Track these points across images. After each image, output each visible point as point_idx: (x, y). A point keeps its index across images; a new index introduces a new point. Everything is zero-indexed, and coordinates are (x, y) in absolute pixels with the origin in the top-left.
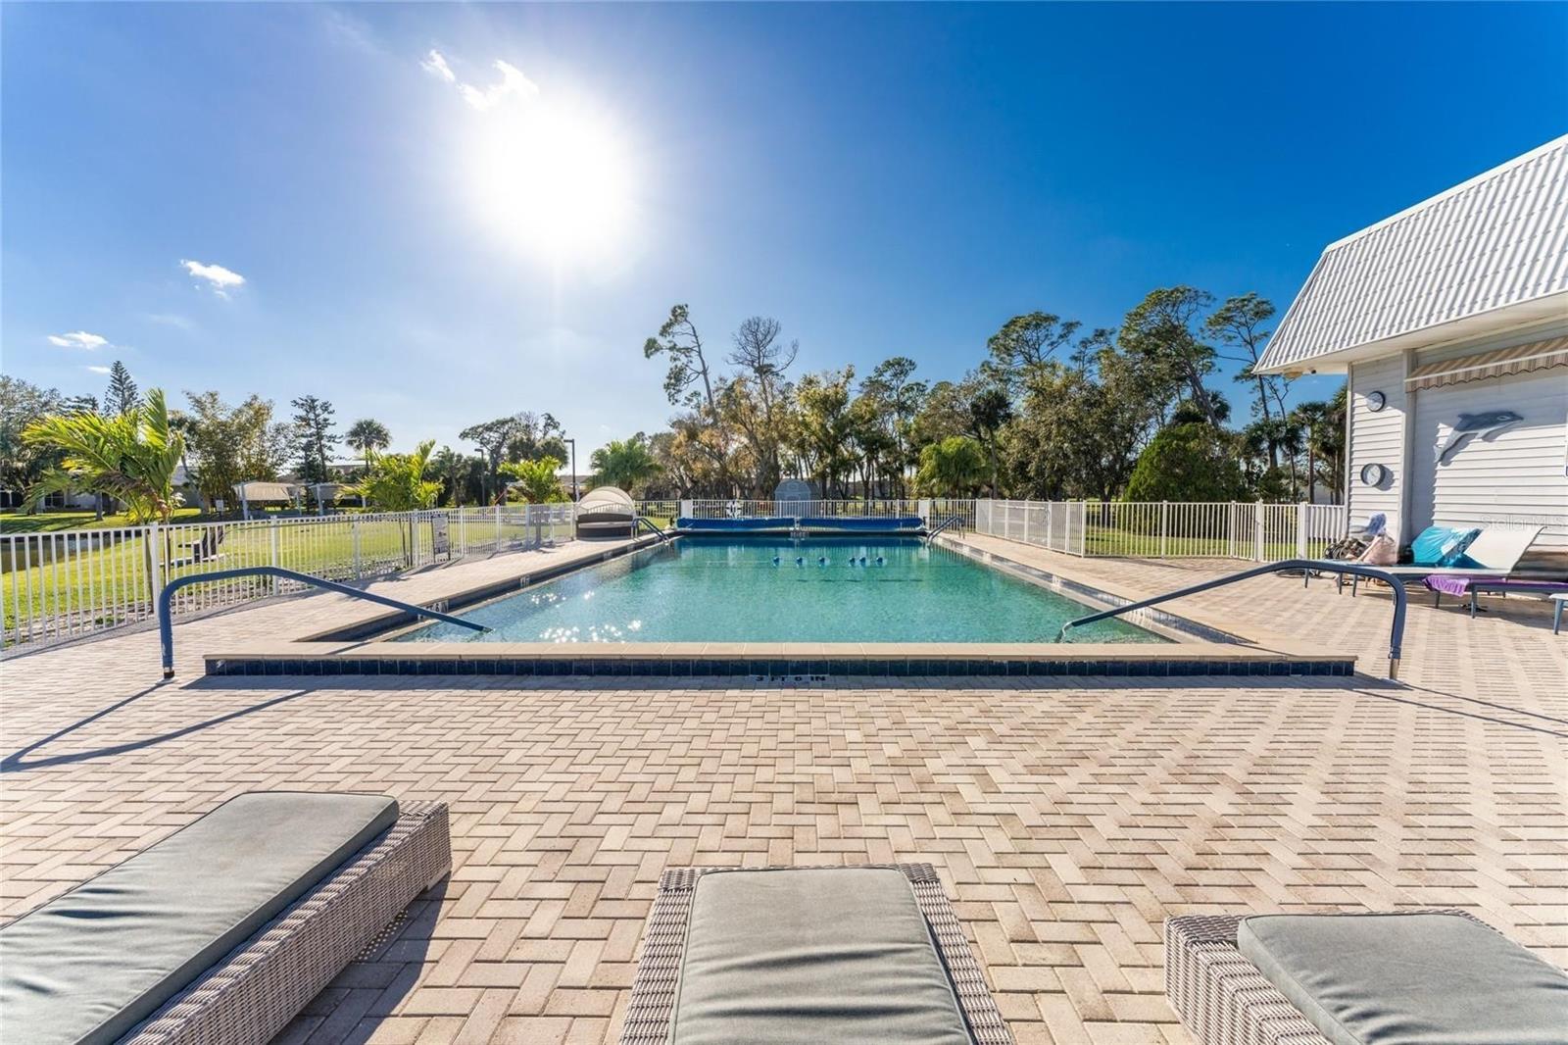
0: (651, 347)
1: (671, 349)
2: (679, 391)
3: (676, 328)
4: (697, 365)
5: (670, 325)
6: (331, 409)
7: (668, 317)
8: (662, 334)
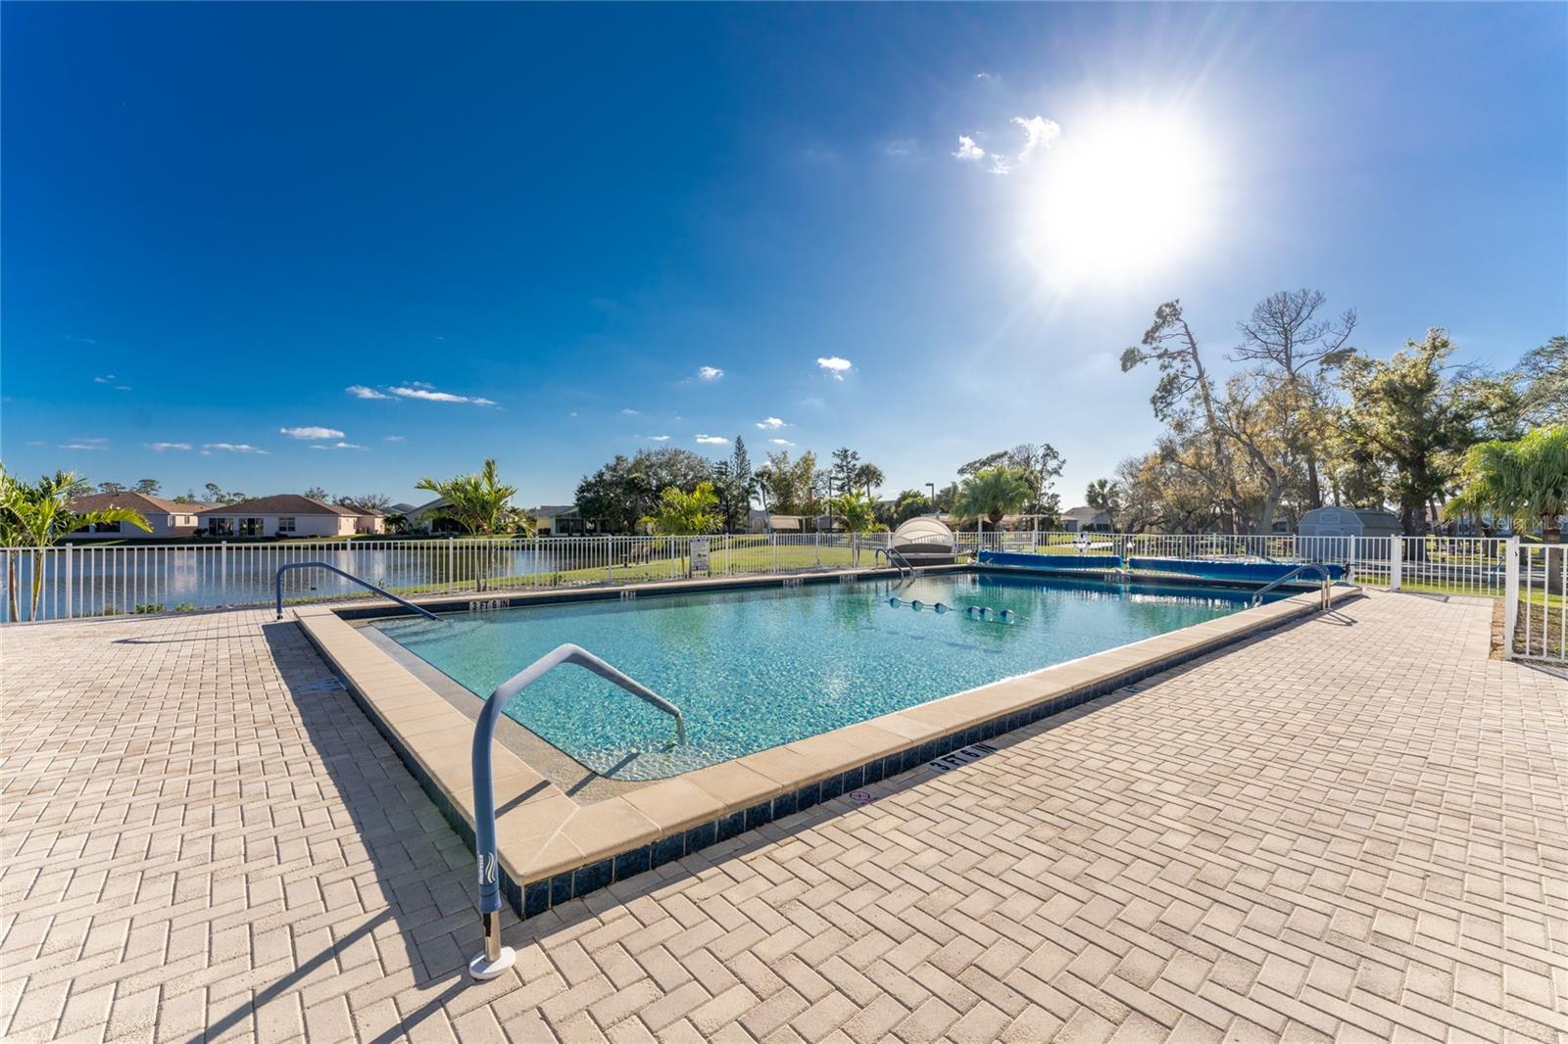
0: (1130, 359)
1: (1160, 357)
2: (1170, 404)
3: (1165, 331)
4: (1193, 372)
5: (1156, 328)
6: (857, 457)
7: (1151, 320)
8: (1145, 342)
